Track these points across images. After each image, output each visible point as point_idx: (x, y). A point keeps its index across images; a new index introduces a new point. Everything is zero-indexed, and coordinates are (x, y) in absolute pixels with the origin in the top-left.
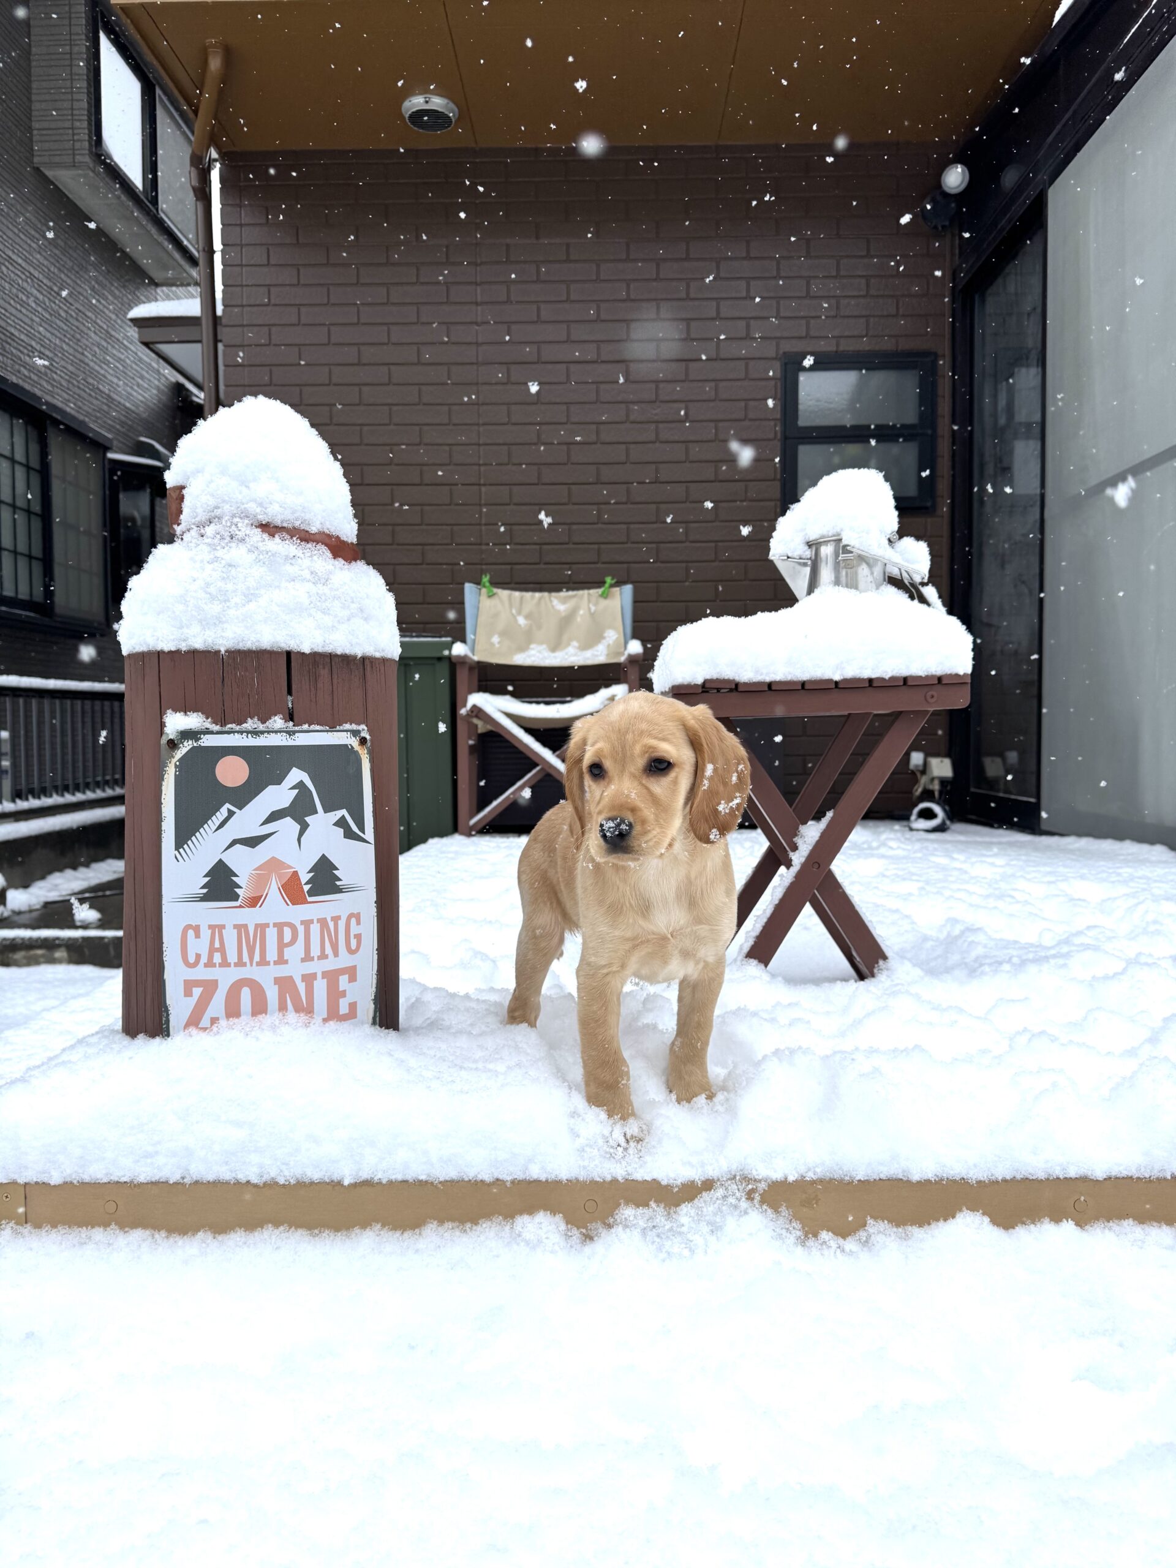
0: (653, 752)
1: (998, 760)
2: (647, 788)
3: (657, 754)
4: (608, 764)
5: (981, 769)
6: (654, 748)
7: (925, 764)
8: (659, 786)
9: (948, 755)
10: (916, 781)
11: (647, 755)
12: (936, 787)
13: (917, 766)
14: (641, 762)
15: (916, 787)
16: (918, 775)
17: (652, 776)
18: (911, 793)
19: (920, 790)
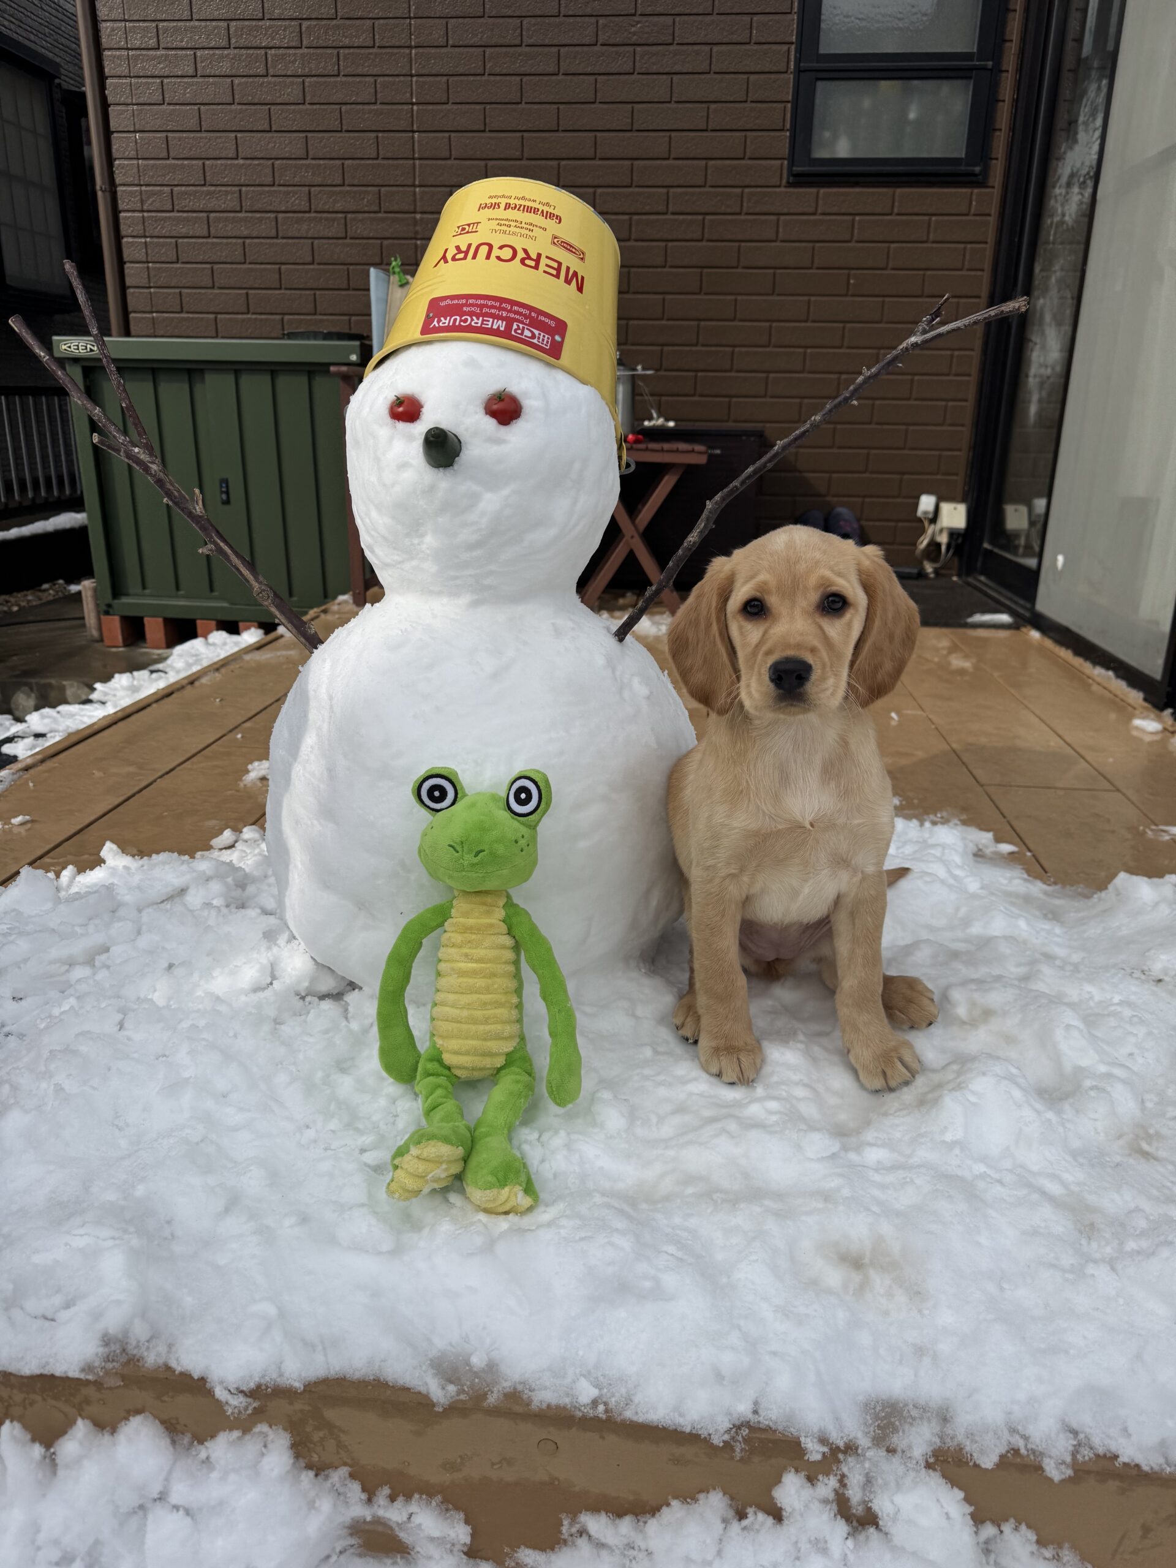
0: (829, 586)
1: (1023, 509)
2: (821, 628)
3: (834, 589)
4: (773, 601)
5: (999, 518)
6: (831, 584)
7: (937, 509)
8: (834, 628)
9: (963, 500)
10: (923, 531)
11: (822, 589)
12: (943, 539)
13: (926, 513)
14: (814, 597)
15: (921, 539)
16: (926, 523)
17: (825, 615)
18: (914, 544)
19: (925, 543)
